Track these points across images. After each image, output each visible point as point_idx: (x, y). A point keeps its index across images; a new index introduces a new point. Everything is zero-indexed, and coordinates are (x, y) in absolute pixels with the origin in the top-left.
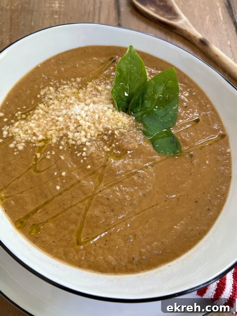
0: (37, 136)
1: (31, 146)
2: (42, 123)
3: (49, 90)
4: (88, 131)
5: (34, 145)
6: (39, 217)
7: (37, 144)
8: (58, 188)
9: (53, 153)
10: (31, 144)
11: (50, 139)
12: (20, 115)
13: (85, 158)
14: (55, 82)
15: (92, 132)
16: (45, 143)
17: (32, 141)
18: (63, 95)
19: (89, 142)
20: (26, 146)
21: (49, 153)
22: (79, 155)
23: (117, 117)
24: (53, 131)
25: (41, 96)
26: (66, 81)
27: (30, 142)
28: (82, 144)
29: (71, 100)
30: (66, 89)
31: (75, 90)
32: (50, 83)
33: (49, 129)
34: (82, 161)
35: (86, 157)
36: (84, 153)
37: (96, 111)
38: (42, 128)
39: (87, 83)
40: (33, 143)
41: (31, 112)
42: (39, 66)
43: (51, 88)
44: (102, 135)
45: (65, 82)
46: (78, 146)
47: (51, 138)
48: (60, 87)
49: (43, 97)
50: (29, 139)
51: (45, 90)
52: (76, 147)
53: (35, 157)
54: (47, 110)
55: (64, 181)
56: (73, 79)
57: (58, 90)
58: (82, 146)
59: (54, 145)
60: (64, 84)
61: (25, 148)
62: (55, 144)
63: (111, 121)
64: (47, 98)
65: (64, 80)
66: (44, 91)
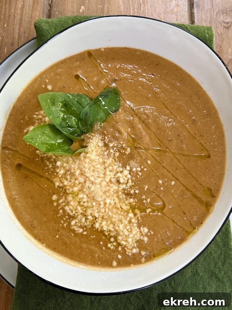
0: (131, 219)
1: (141, 220)
2: (116, 219)
3: (75, 225)
4: (115, 171)
5: (140, 218)
6: (199, 191)
7: (139, 216)
8: (173, 183)
9: (144, 197)
10: (140, 222)
11: (131, 205)
12: (112, 244)
13: (142, 167)
14: (62, 222)
15: (115, 167)
16: (135, 208)
17: (136, 221)
18: (79, 208)
19: (126, 168)
20: (142, 226)
21: (144, 201)
22: (140, 174)
23: (93, 148)
24: (121, 205)
25: (84, 231)
26: (59, 210)
27: (138, 223)
28: (130, 174)
29: (83, 197)
30: (71, 208)
31: (70, 198)
32: (66, 227)
33: (120, 209)
34: (145, 169)
35: (140, 167)
36: (138, 169)
37: (92, 169)
38: (120, 216)
39: (56, 187)
40: (138, 220)
41: (107, 234)
42: (45, 245)
43: (73, 223)
44: (115, 158)
45: (61, 211)
46: (132, 176)
47: (129, 205)
48: (69, 215)
49: (85, 229)
50: (135, 225)
51: (76, 229)
52: (134, 178)
53: (151, 212)
54: (100, 219)
55: (166, 180)
56: (55, 204)
57: (73, 215)
58: (131, 173)
59: (136, 199)
60: (64, 211)
61: (145, 226)
62: (134, 198)
63: (98, 152)
64: (86, 224)
65: (58, 213)
66: (78, 229)
